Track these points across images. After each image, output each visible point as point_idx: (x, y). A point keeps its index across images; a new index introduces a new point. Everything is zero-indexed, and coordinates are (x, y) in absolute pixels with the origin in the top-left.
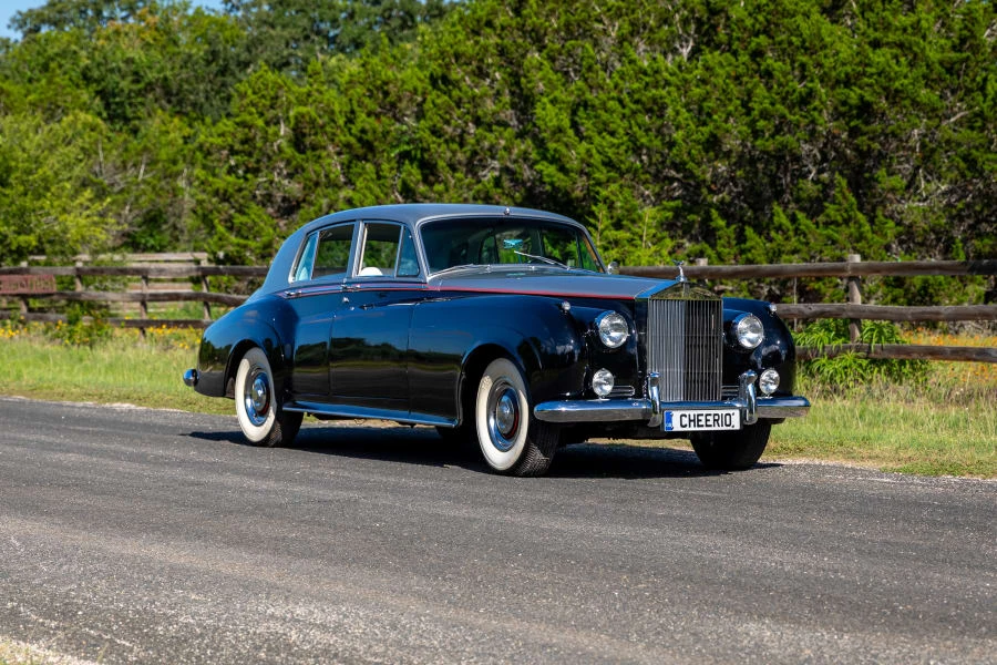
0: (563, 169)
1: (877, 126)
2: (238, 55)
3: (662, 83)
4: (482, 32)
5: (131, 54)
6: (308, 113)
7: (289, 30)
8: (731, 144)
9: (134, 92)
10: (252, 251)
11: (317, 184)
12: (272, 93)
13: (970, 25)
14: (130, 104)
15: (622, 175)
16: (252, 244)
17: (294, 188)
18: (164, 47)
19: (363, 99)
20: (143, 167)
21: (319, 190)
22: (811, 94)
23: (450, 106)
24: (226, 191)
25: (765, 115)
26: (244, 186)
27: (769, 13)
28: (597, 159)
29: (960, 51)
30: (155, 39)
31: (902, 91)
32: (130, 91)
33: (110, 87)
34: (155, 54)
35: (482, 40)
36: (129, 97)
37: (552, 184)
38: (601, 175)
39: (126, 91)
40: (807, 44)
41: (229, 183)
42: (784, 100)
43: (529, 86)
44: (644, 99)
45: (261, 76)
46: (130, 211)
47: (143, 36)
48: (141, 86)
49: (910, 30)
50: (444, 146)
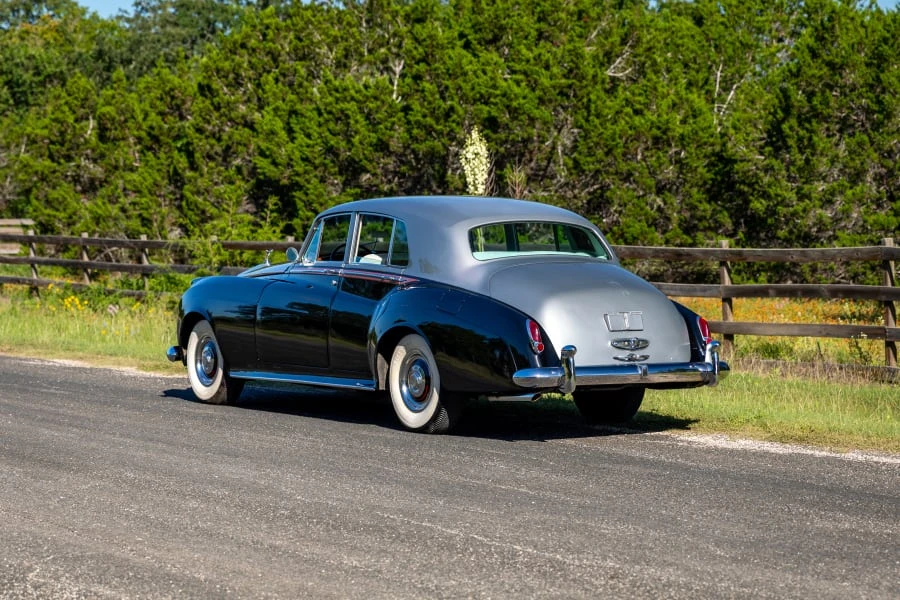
0: (275, 163)
1: (503, 135)
2: (122, 54)
3: (348, 98)
4: (238, 52)
5: (32, 51)
6: (108, 113)
7: (187, 29)
8: (395, 145)
9: (36, 83)
10: (60, 220)
11: (116, 168)
12: (82, 96)
13: (575, 59)
14: (32, 93)
15: (316, 168)
16: (62, 215)
17: (97, 171)
18: (62, 45)
19: (155, 101)
20: (23, 147)
21: (117, 173)
22: (452, 109)
23: (209, 110)
24: (43, 173)
25: (419, 124)
26: (57, 168)
27: (427, 46)
28: (297, 154)
29: (568, 78)
30: (55, 39)
31: (520, 108)
32: (31, 82)
33: (15, 79)
34: (54, 52)
35: (237, 58)
36: (31, 86)
37: (264, 174)
38: (299, 169)
39: (28, 82)
40: (451, 72)
41: (45, 166)
42: (432, 113)
43: (265, 96)
44: (334, 110)
45: (75, 82)
46: (10, 183)
47: (45, 36)
48: (41, 78)
49: (532, 61)
50: (204, 141)
